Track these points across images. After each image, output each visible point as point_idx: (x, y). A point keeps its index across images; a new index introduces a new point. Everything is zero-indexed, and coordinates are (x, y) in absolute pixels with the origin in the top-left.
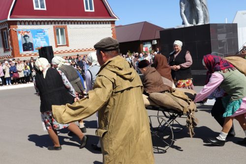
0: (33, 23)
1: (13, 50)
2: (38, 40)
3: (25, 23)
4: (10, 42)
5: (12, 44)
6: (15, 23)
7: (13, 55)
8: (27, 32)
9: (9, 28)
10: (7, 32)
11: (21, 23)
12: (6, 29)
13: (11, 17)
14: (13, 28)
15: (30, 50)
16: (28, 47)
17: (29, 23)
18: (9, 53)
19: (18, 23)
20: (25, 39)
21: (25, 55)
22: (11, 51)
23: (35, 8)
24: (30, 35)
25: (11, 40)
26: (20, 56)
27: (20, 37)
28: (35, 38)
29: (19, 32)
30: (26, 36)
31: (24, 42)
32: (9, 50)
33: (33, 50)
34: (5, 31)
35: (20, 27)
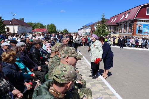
0: (144, 21)
1: (133, 32)
2: (145, 29)
3: (141, 21)
4: (132, 29)
5: (133, 30)
6: (137, 21)
7: (133, 34)
8: (141, 25)
9: (134, 22)
10: (132, 24)
11: (139, 21)
12: (132, 23)
13: (136, 18)
14: (135, 23)
15: (141, 33)
16: (140, 31)
17: (143, 21)
18: (131, 33)
19: (138, 21)
20: (140, 28)
21: (138, 35)
22: (132, 33)
23: (147, 14)
24: (142, 26)
25: (133, 28)
26: (136, 35)
27: (137, 27)
28: (144, 28)
29: (138, 25)
30: (140, 27)
31: (139, 29)
32: (131, 32)
33: (142, 33)
34: (131, 24)
35: (138, 23)
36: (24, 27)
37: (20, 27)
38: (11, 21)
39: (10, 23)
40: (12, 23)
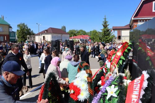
13: (134, 18)
14: (135, 24)
19: (139, 21)
36: (60, 35)
37: (55, 35)
38: (47, 31)
39: (46, 32)
40: (47, 32)
